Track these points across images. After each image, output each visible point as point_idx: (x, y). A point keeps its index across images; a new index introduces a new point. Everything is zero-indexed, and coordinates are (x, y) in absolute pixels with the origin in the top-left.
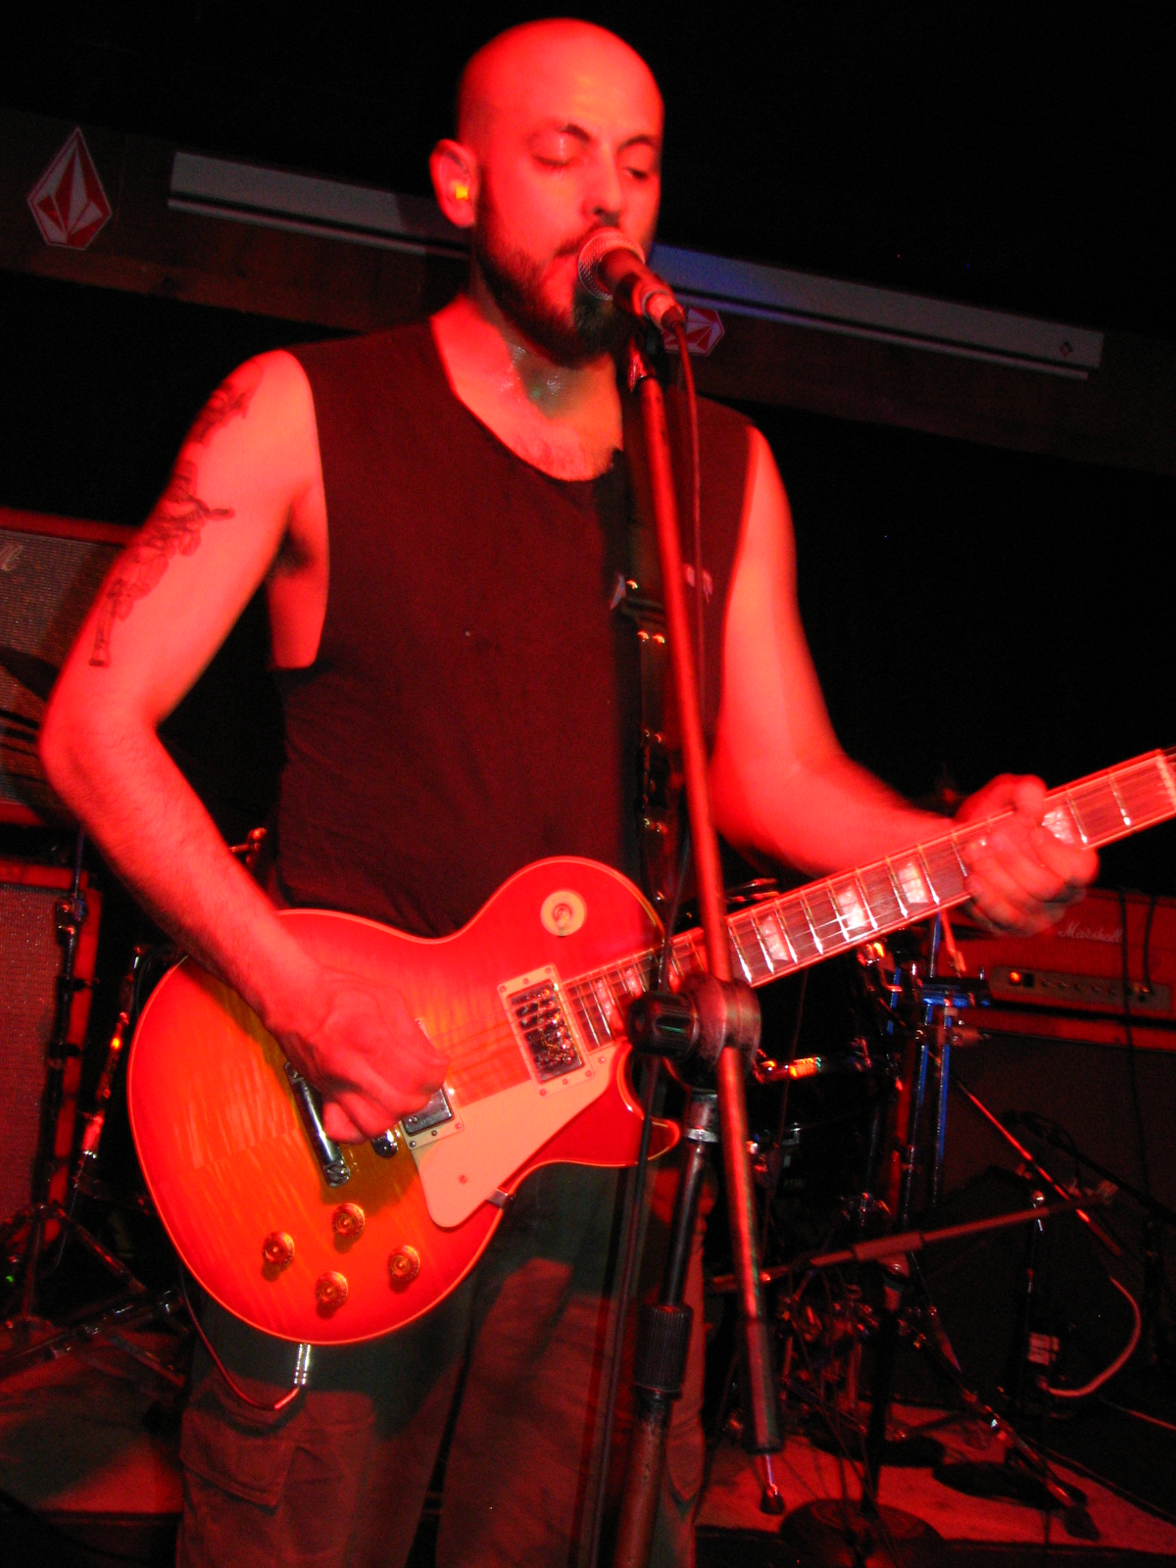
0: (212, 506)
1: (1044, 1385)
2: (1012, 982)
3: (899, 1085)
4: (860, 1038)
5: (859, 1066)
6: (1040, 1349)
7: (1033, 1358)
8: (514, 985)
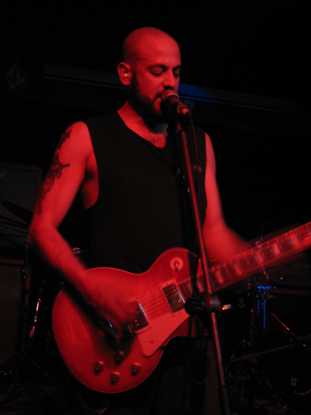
0: (64, 164)
1: (295, 392)
2: (280, 280)
3: (252, 311)
4: (241, 299)
5: (241, 306)
6: (294, 382)
7: (292, 384)
8: (164, 285)
